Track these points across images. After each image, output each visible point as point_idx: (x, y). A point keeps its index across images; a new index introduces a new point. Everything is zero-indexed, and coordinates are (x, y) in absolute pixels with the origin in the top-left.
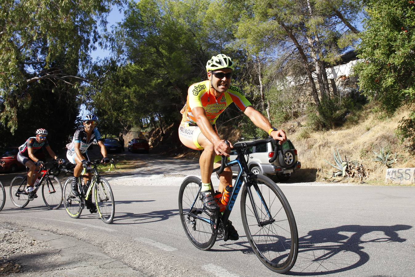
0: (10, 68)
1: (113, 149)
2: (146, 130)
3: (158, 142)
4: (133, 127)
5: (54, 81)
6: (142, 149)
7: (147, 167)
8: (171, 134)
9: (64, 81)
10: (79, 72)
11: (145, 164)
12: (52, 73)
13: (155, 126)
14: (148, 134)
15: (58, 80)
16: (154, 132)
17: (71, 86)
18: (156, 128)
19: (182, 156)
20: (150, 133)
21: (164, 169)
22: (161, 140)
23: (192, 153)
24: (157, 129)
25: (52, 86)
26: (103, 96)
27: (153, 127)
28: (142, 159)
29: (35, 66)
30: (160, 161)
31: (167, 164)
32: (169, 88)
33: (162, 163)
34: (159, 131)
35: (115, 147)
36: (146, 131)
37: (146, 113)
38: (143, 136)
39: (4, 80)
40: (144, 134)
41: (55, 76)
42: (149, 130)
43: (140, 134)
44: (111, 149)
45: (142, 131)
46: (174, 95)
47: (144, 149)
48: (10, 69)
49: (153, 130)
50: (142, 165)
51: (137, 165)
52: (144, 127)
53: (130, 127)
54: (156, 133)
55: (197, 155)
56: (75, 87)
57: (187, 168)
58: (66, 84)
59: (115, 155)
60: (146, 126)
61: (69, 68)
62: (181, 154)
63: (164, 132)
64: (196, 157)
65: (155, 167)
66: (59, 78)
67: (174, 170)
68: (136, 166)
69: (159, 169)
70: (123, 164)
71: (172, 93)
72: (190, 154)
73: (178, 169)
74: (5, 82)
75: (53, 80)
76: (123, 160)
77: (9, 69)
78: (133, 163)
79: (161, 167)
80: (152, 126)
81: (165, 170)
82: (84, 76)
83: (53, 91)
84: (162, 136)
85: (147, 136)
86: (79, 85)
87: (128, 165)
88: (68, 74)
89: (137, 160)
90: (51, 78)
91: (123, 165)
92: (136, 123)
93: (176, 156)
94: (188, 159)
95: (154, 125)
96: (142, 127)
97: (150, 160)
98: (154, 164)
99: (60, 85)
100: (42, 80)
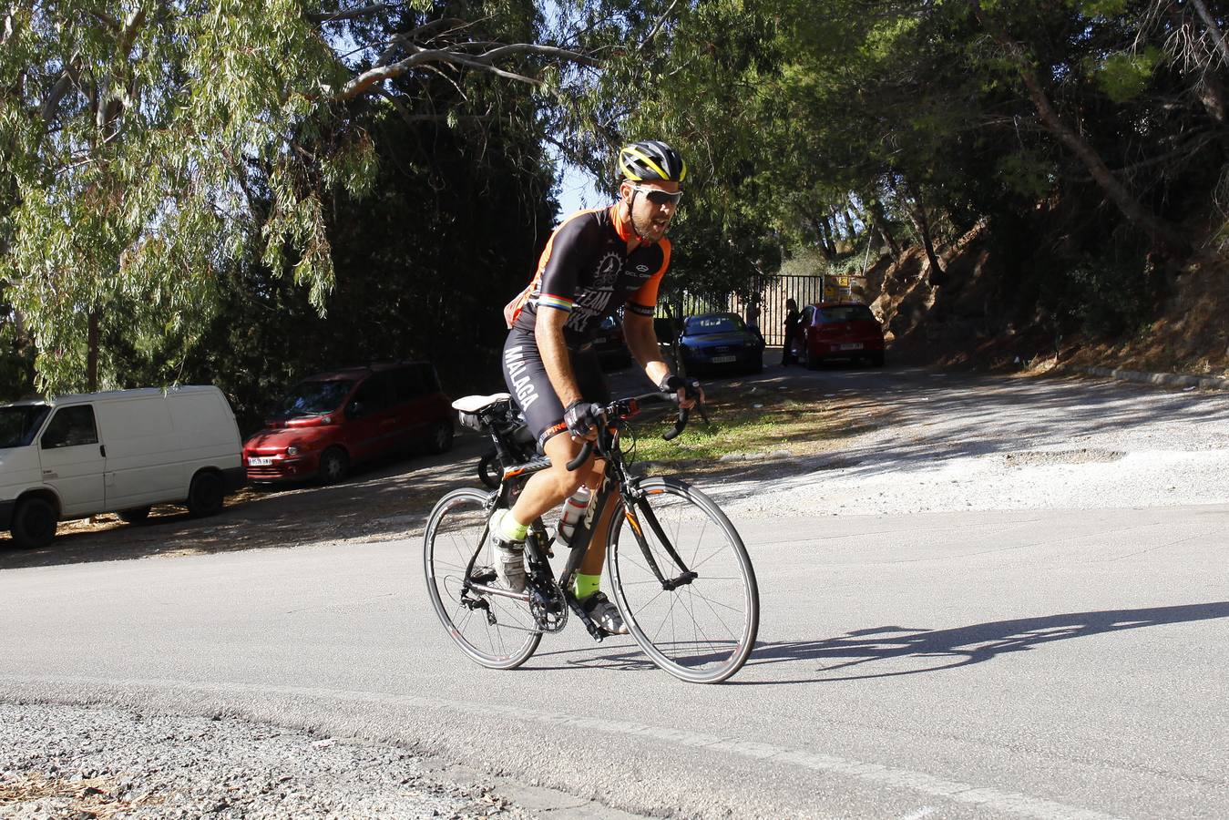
0: (274, 21)
1: (725, 359)
2: (849, 264)
3: (917, 313)
4: (789, 255)
5: (455, 76)
6: (854, 346)
7: (902, 423)
8: (978, 269)
9: (494, 69)
10: (546, 28)
11: (888, 415)
12: (439, 44)
13: (892, 243)
14: (861, 284)
15: (468, 68)
16: (892, 268)
17: (528, 87)
18: (898, 254)
19: (1048, 365)
20: (873, 276)
21: (991, 428)
22: (931, 304)
23: (1102, 347)
24: (905, 255)
25: (445, 97)
26: (671, 116)
27: (886, 250)
28: (868, 391)
29: (362, 32)
30: (956, 393)
31: (995, 408)
32: (971, 45)
33: (967, 404)
34: (913, 264)
35: (733, 349)
36: (852, 270)
37: (865, 177)
38: (842, 290)
39: (256, 79)
40: (843, 282)
41: (451, 53)
42: (864, 262)
43: (829, 283)
44: (716, 360)
45: (832, 271)
46: (995, 74)
47: (861, 347)
48: (275, 27)
49: (885, 261)
50: (877, 416)
51: (856, 421)
52: (838, 250)
53: (773, 259)
54: (897, 273)
55: (1128, 356)
56: (544, 88)
57: (1109, 420)
58: (504, 80)
59: (736, 385)
60: (848, 248)
61: (502, 19)
62: (1044, 355)
63: (941, 262)
64: (1125, 368)
65: (943, 423)
66: (472, 59)
67: (1044, 429)
68: (850, 423)
69: (969, 429)
70: (785, 417)
71: (986, 67)
72: (1090, 354)
73: (1060, 425)
74: (264, 86)
75: (447, 70)
76: (783, 401)
77: (269, 29)
78: (828, 412)
79: (974, 420)
80: (878, 243)
81: (1000, 433)
82: (570, 41)
83: (451, 122)
84: (932, 283)
85: (857, 290)
86: (558, 80)
87: (813, 420)
88: (505, 40)
89: (844, 398)
90: (435, 63)
91: (789, 422)
92: (807, 238)
93: (1019, 368)
94: (1085, 376)
95: (889, 238)
96: (830, 255)
97: (906, 393)
98: (935, 407)
99: (478, 89)
100: (399, 80)
